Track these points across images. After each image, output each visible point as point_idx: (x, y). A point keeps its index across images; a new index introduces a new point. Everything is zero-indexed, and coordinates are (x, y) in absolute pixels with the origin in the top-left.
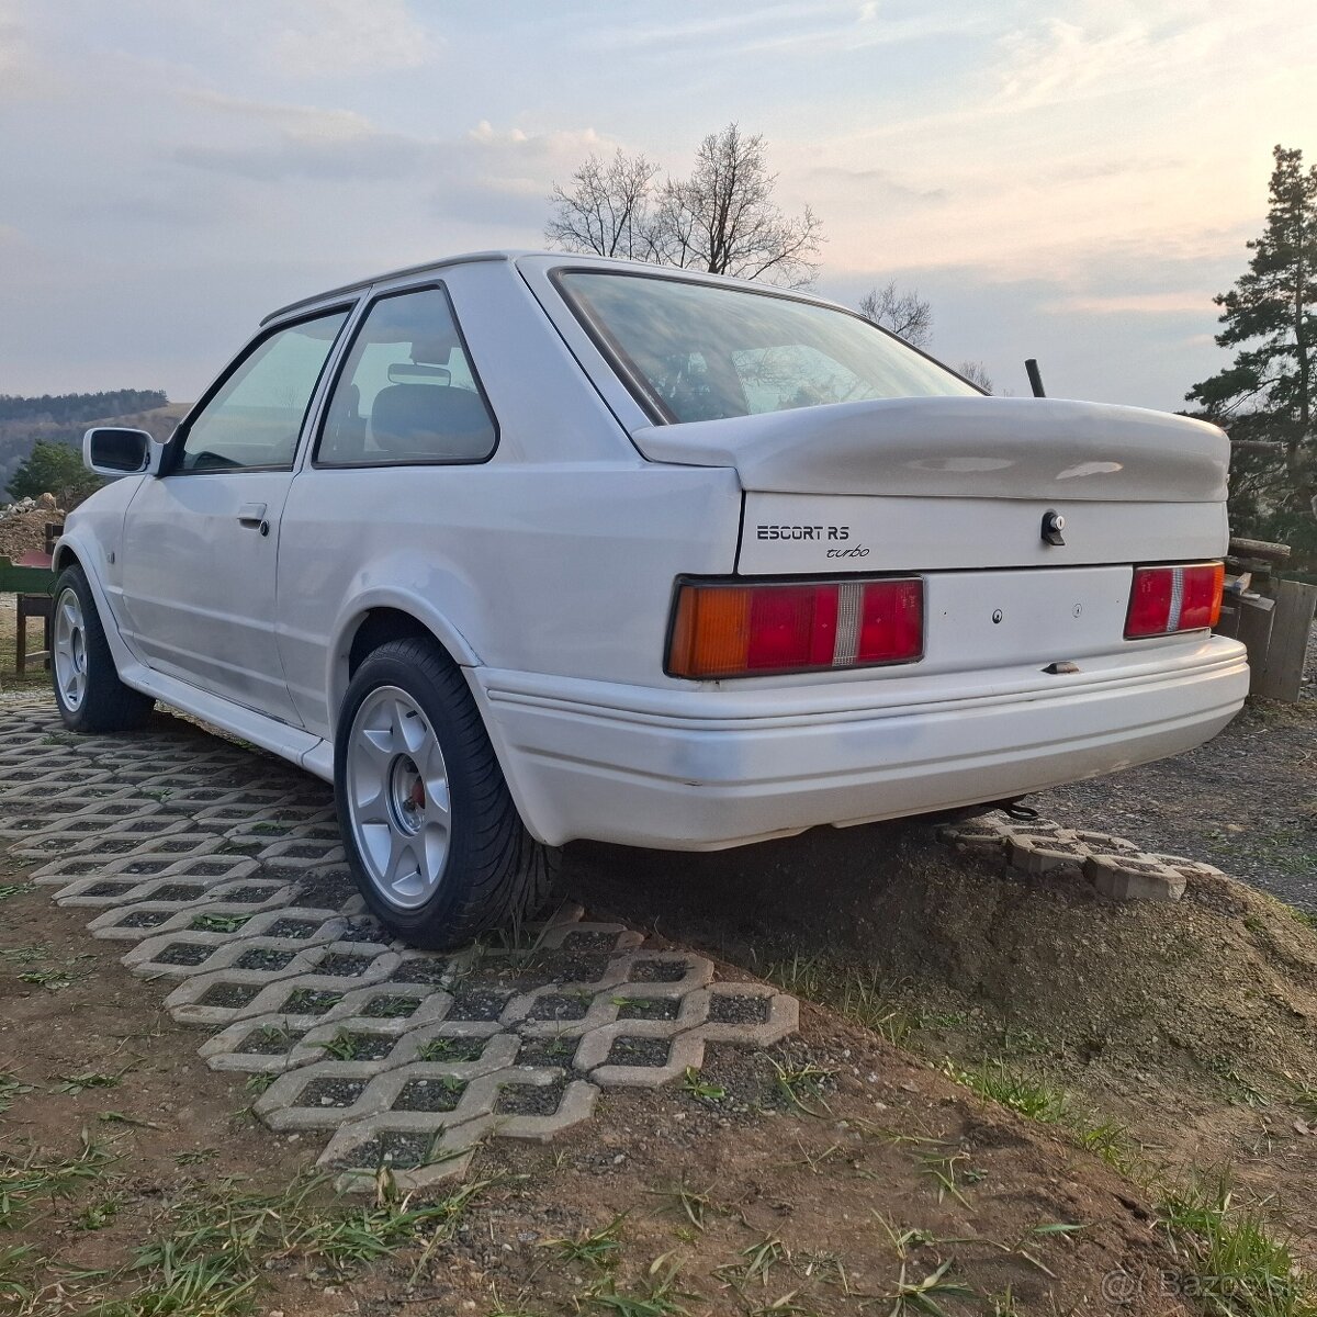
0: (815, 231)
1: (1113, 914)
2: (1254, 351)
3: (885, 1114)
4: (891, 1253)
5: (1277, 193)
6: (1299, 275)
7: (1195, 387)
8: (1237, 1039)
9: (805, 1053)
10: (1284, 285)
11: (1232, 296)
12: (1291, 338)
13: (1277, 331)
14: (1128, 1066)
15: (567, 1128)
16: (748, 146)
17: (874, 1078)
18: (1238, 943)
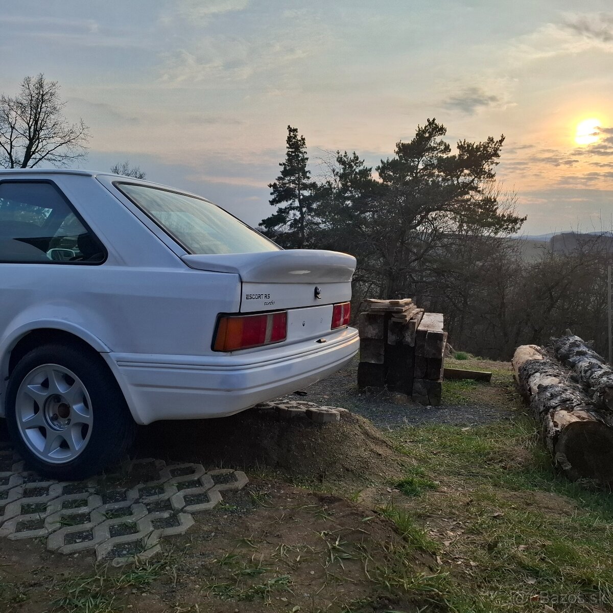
0: (85, 131)
1: (320, 428)
2: (284, 208)
3: (292, 502)
4: (320, 538)
5: (289, 144)
6: (299, 179)
7: (263, 221)
8: (365, 465)
9: (256, 488)
10: (293, 182)
11: (275, 184)
12: (297, 204)
13: (292, 200)
14: (335, 480)
15: (189, 528)
16: (50, 85)
17: (282, 492)
18: (359, 433)
